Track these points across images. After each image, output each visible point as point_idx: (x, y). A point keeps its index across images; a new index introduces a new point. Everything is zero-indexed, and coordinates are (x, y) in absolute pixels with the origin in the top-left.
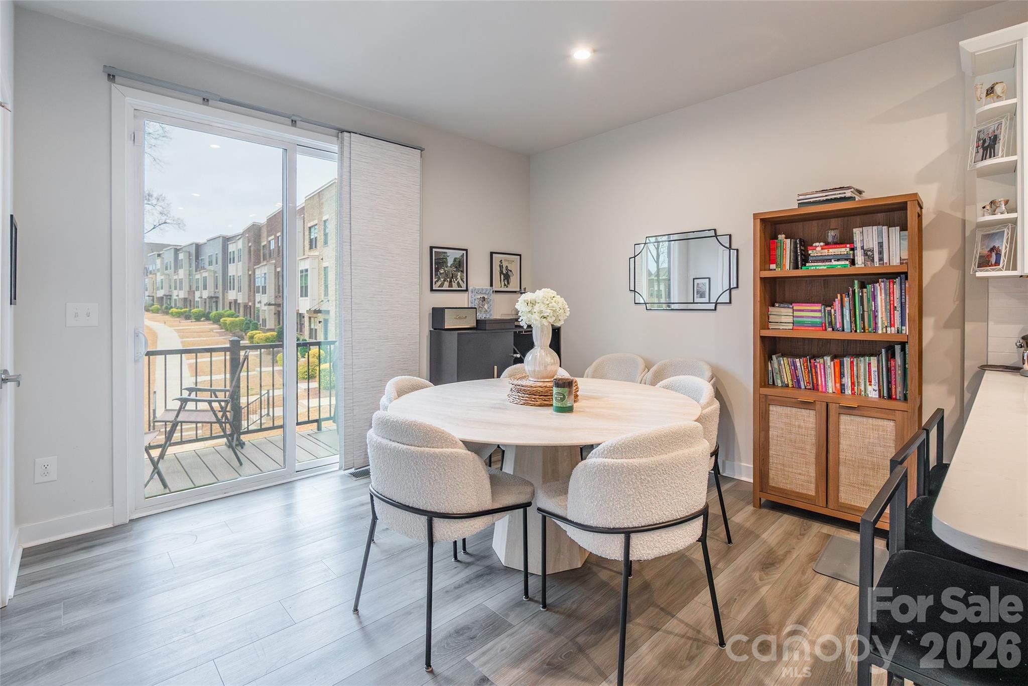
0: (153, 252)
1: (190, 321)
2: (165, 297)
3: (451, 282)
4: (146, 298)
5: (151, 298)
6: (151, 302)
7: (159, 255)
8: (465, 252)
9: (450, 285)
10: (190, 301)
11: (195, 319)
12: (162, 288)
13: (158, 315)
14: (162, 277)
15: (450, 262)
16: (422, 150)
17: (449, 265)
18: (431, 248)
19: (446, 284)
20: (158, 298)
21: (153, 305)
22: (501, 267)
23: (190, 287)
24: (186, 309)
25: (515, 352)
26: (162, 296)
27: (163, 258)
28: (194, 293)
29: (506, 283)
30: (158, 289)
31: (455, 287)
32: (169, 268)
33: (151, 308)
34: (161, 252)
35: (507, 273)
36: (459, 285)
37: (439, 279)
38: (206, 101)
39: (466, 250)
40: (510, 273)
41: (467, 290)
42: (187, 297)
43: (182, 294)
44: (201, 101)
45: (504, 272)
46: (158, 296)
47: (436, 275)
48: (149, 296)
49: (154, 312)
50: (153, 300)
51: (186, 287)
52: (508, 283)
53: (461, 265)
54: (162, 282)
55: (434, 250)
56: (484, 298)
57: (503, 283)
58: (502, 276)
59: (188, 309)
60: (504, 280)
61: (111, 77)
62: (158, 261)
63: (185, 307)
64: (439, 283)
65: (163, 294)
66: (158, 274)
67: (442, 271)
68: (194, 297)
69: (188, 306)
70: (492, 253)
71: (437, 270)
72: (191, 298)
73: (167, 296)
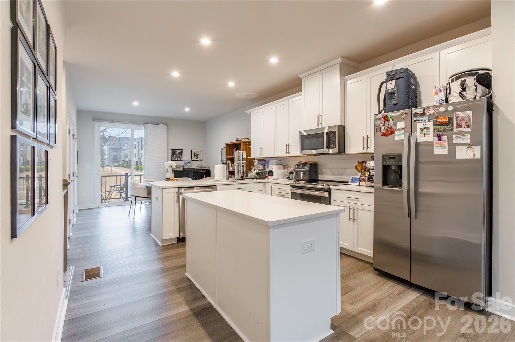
0: (124, 141)
1: (138, 171)
2: (129, 161)
3: (177, 158)
4: (122, 161)
5: (124, 161)
6: (124, 163)
7: (126, 143)
8: (182, 150)
9: (177, 159)
10: (139, 162)
11: (140, 170)
12: (128, 157)
13: (126, 168)
14: (128, 152)
15: (177, 153)
16: (167, 125)
17: (177, 154)
18: (171, 150)
19: (176, 159)
20: (126, 161)
21: (124, 164)
22: (195, 154)
23: (139, 156)
24: (137, 166)
25: (194, 176)
26: (128, 160)
27: (128, 144)
28: (140, 159)
29: (197, 158)
30: (126, 157)
31: (179, 159)
32: (130, 148)
33: (123, 166)
34: (127, 141)
35: (197, 155)
36: (180, 159)
37: (174, 157)
38: (112, 122)
39: (183, 150)
40: (198, 155)
41: (183, 160)
42: (137, 161)
43: (136, 159)
44: (111, 122)
45: (196, 155)
46: (126, 160)
47: (173, 156)
48: (123, 160)
49: (124, 167)
50: (124, 162)
51: (137, 157)
52: (198, 158)
53: (181, 153)
54: (128, 154)
55: (172, 150)
56: (188, 162)
57: (196, 158)
58: (195, 156)
59: (138, 166)
60: (196, 157)
61: (94, 120)
62: (126, 145)
63: (137, 165)
64: (174, 158)
65: (128, 159)
66: (126, 151)
67: (175, 155)
68: (140, 161)
69: (138, 165)
70: (192, 150)
71: (173, 155)
72: (139, 161)
73: (130, 160)
